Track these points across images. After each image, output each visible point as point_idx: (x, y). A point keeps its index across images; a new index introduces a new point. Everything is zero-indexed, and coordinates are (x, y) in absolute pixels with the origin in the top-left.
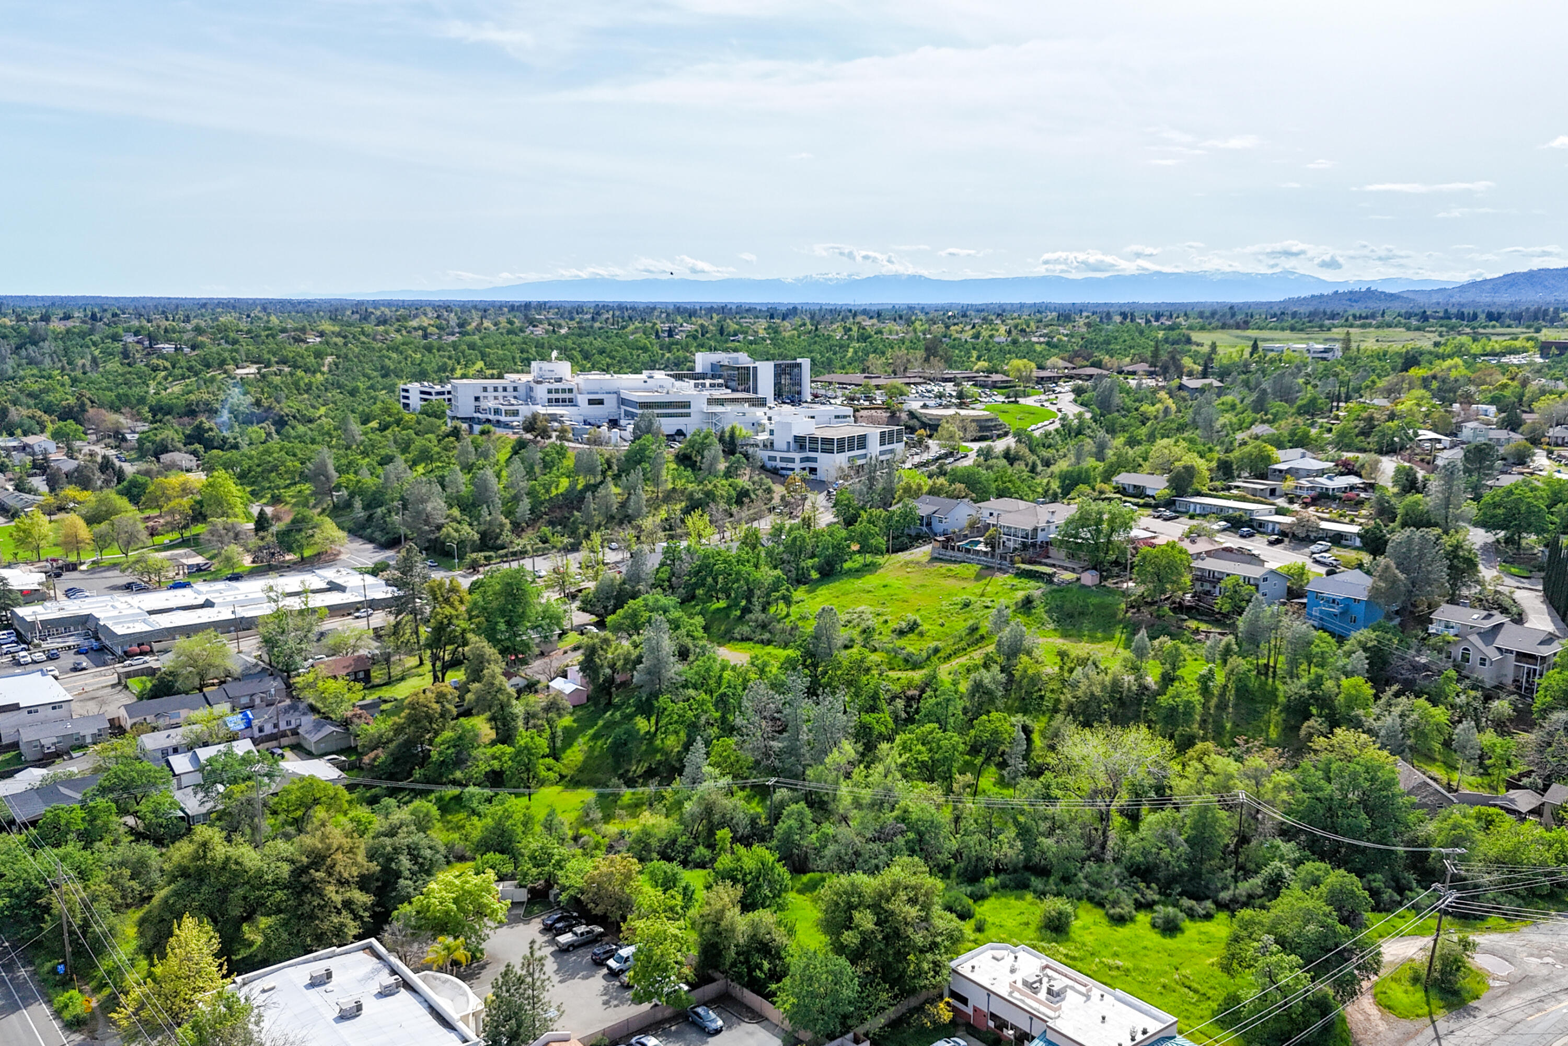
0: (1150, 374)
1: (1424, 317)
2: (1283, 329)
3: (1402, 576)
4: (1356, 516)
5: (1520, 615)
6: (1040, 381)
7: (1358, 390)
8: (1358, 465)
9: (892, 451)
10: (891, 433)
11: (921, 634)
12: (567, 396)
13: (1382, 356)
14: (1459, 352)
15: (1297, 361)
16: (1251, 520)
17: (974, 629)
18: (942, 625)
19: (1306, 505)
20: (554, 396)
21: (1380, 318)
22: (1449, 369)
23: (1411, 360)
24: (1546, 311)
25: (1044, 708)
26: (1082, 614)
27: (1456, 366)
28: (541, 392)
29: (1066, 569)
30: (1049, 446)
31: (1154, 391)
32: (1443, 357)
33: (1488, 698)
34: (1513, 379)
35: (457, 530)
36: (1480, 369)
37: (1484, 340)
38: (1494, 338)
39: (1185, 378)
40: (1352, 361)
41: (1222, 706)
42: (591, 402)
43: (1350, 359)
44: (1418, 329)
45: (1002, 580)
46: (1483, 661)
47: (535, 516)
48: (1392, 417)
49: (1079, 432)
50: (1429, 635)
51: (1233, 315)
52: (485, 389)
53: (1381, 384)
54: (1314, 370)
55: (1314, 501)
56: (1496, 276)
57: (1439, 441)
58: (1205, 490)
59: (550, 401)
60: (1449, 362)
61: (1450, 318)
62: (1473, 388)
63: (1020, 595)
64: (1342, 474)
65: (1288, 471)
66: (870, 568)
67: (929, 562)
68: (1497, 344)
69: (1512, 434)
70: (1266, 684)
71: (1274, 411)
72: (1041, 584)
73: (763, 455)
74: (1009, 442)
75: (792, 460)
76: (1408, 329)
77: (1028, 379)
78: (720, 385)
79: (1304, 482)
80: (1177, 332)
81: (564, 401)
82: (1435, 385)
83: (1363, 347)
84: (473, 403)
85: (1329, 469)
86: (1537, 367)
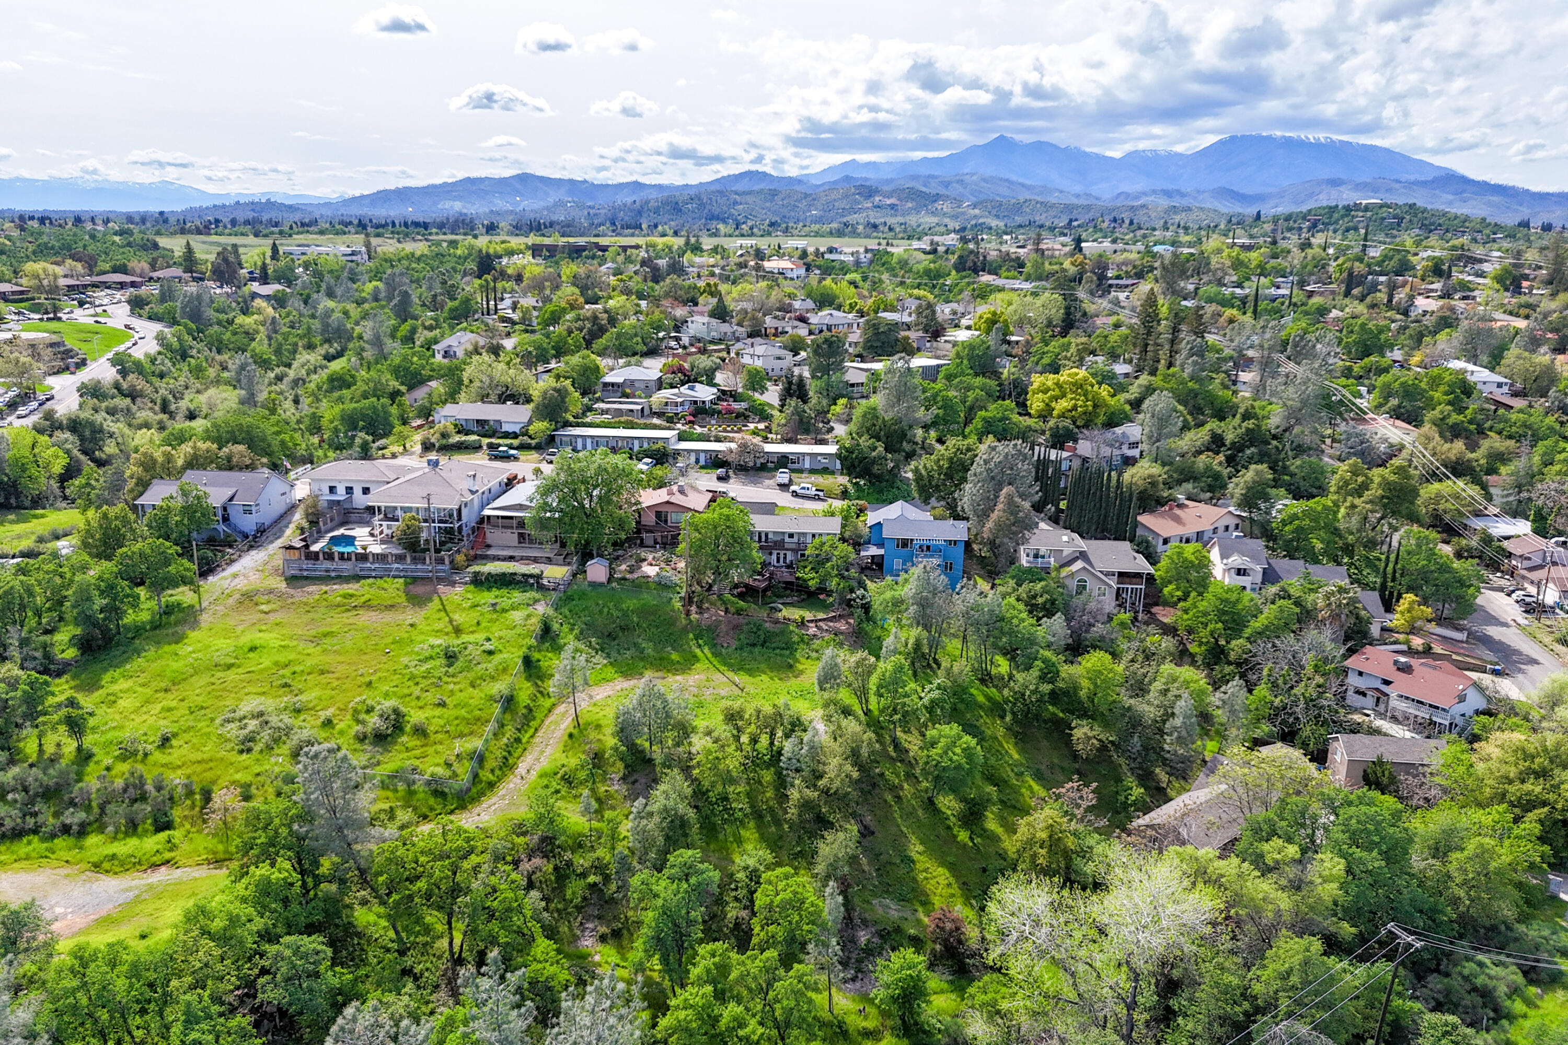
11: (421, 732)
18: (441, 704)
45: (462, 597)
58: (569, 417)
63: (518, 619)
65: (623, 385)
72: (532, 594)
77: (53, 289)
79: (669, 396)
80: (137, 237)
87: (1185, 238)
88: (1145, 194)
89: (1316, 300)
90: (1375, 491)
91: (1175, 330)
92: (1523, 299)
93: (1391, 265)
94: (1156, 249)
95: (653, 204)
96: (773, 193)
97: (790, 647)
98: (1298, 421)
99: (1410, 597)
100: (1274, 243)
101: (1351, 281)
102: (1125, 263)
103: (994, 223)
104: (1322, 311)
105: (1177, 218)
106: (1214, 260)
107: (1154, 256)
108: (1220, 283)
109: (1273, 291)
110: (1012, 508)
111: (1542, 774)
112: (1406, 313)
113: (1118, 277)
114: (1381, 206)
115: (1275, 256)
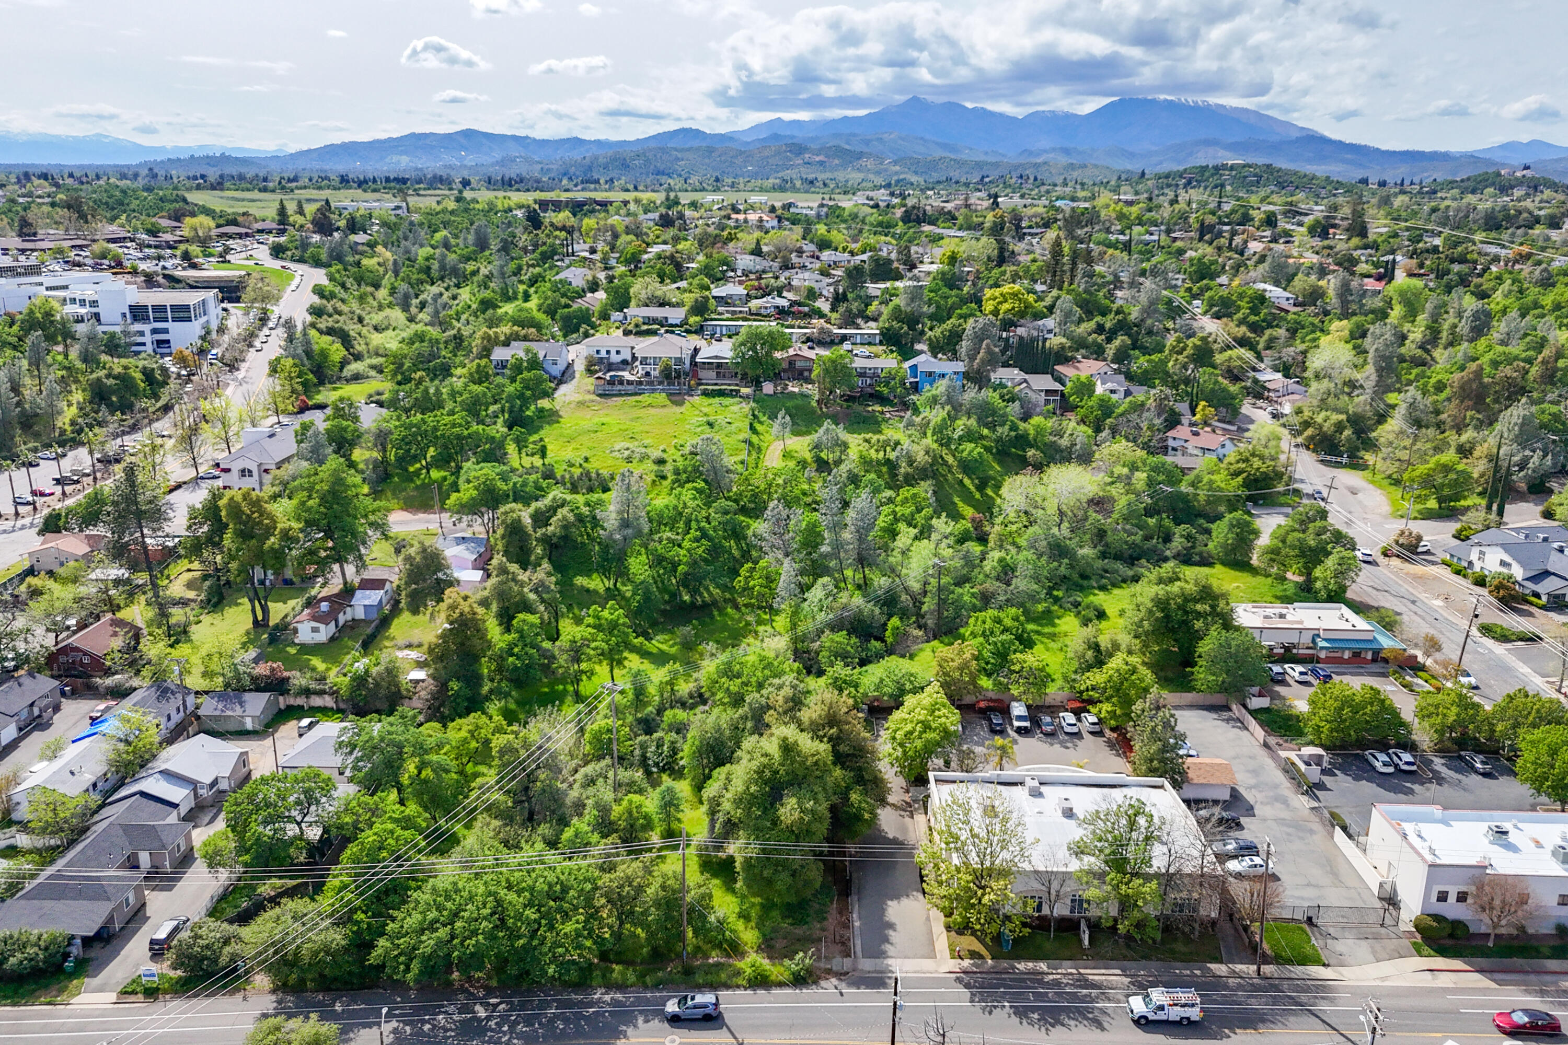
79: (763, 303)
87: (1081, 194)
88: (1045, 151)
89: (1179, 244)
90: (1189, 351)
91: (1074, 264)
92: (1326, 243)
93: (1236, 217)
94: (1058, 203)
95: (601, 160)
96: (710, 150)
97: (878, 423)
98: (1149, 316)
99: (1203, 403)
100: (1150, 199)
101: (1205, 231)
102: (1035, 216)
103: (914, 179)
104: (1181, 252)
105: (1075, 174)
106: (1103, 213)
107: (1058, 210)
108: (1108, 231)
109: (1147, 237)
110: (989, 351)
111: (1246, 460)
112: (1242, 254)
113: (1030, 227)
114: (1244, 166)
115: (1150, 210)
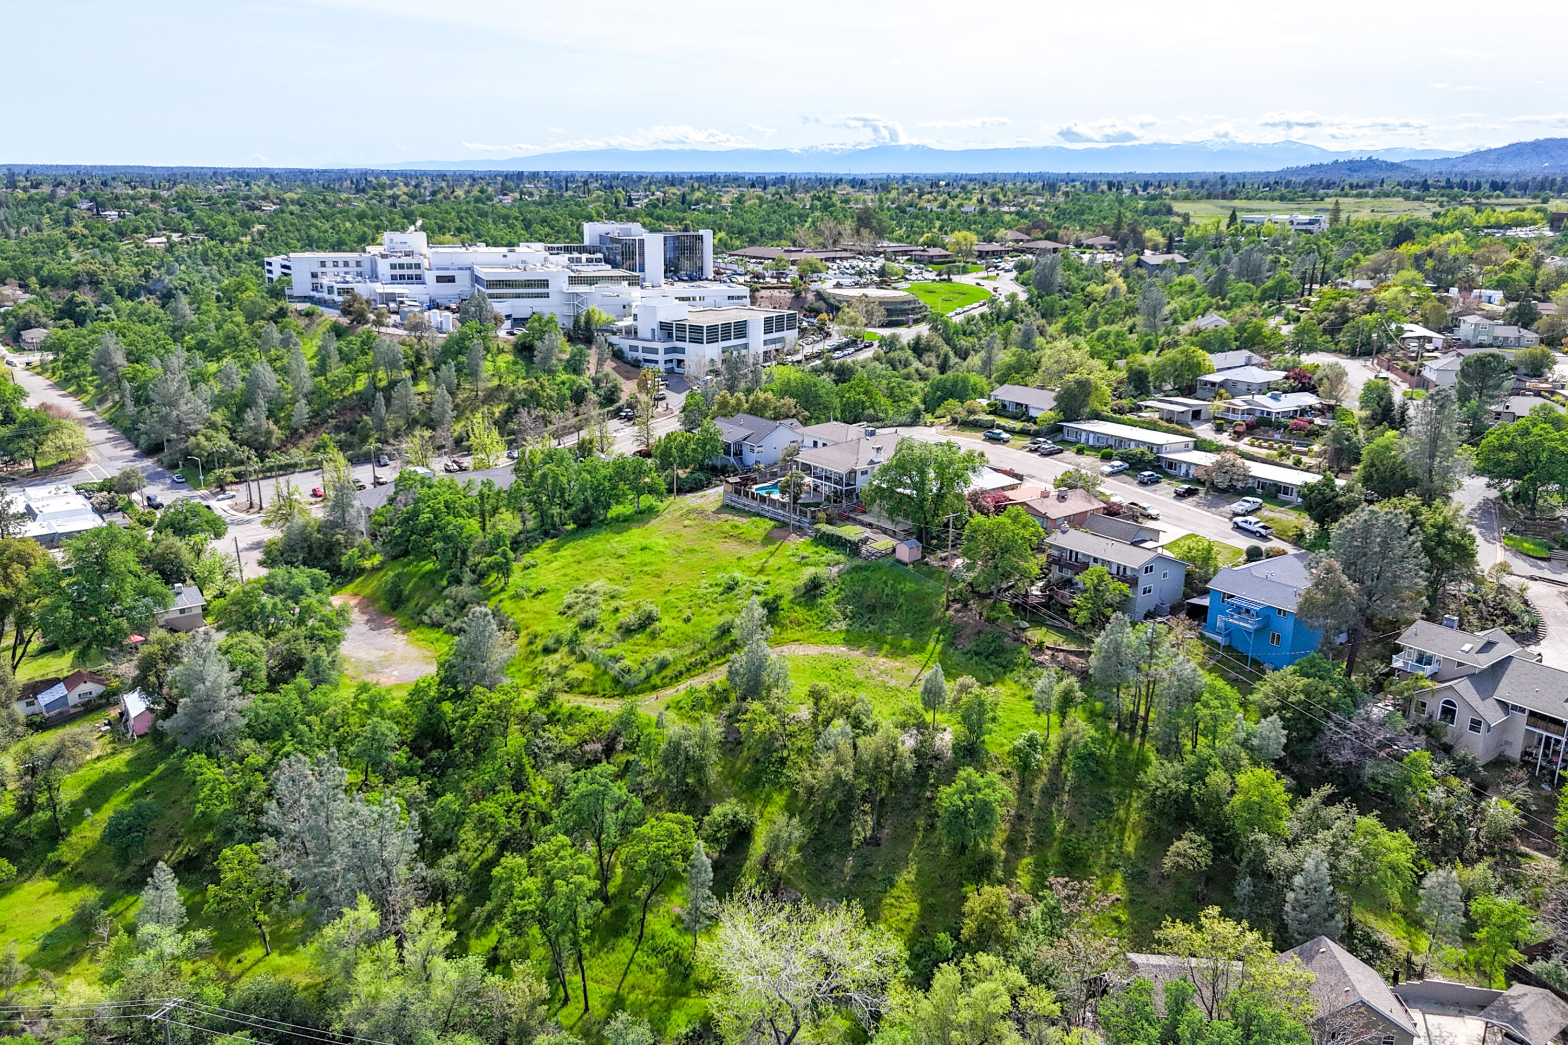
0: (1108, 248)
1: (1425, 186)
2: (1272, 199)
3: (1352, 587)
4: (1305, 454)
5: (1534, 627)
6: (982, 255)
7: (1338, 269)
8: (1316, 377)
9: (781, 340)
10: (780, 318)
11: (653, 635)
12: (413, 272)
13: (1373, 228)
14: (1460, 224)
15: (1276, 235)
16: (1159, 459)
17: (725, 631)
18: (688, 620)
19: (1238, 436)
20: (398, 272)
21: (1378, 188)
22: (1448, 244)
23: (1403, 234)
24: (1553, 181)
25: (783, 780)
26: (888, 606)
27: (1456, 241)
28: (384, 267)
29: (885, 531)
30: (972, 333)
31: (1105, 267)
32: (1441, 230)
33: (1480, 791)
34: (1521, 257)
35: (208, 439)
36: (1484, 245)
37: (1488, 211)
38: (1498, 209)
39: (1148, 252)
40: (1338, 234)
41: (1051, 792)
42: (440, 279)
43: (1337, 231)
44: (1417, 198)
45: (798, 544)
46: (1475, 725)
47: (317, 421)
48: (1371, 307)
49: (1010, 317)
50: (1392, 672)
51: (1224, 185)
52: (323, 264)
53: (1366, 262)
54: (1295, 244)
55: (1251, 429)
56: (1500, 145)
57: (1430, 340)
58: (1106, 411)
59: (393, 277)
60: (1448, 237)
61: (1452, 188)
62: (1474, 269)
63: (807, 573)
64: (1293, 390)
65: (1222, 384)
66: (644, 515)
67: (718, 511)
68: (1503, 214)
69: (1523, 331)
70: (1129, 748)
71: (1232, 295)
72: (842, 558)
73: (624, 343)
74: (923, 329)
75: (655, 351)
76: (1407, 198)
77: (969, 253)
78: (598, 261)
79: (1238, 402)
80: (1158, 202)
81: (410, 277)
82: (1429, 264)
83: (1353, 217)
84: (309, 280)
85: (1276, 382)
86: (1547, 242)
97: (1008, 666)
